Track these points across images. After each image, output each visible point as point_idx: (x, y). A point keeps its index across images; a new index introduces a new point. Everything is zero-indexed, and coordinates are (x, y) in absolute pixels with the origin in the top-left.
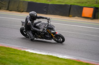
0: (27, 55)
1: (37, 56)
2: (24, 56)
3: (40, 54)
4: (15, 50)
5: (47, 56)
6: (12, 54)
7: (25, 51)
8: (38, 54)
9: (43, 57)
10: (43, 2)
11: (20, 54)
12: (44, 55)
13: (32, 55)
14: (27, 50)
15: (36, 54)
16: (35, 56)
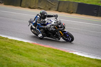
0: (74, 58)
1: (85, 59)
2: (72, 59)
3: (88, 58)
4: (63, 52)
5: (96, 59)
6: (60, 56)
7: (72, 54)
8: (86, 58)
9: (91, 61)
10: (94, 4)
11: (68, 56)
12: (92, 59)
13: (79, 58)
14: (74, 53)
15: (84, 57)
16: (82, 59)
